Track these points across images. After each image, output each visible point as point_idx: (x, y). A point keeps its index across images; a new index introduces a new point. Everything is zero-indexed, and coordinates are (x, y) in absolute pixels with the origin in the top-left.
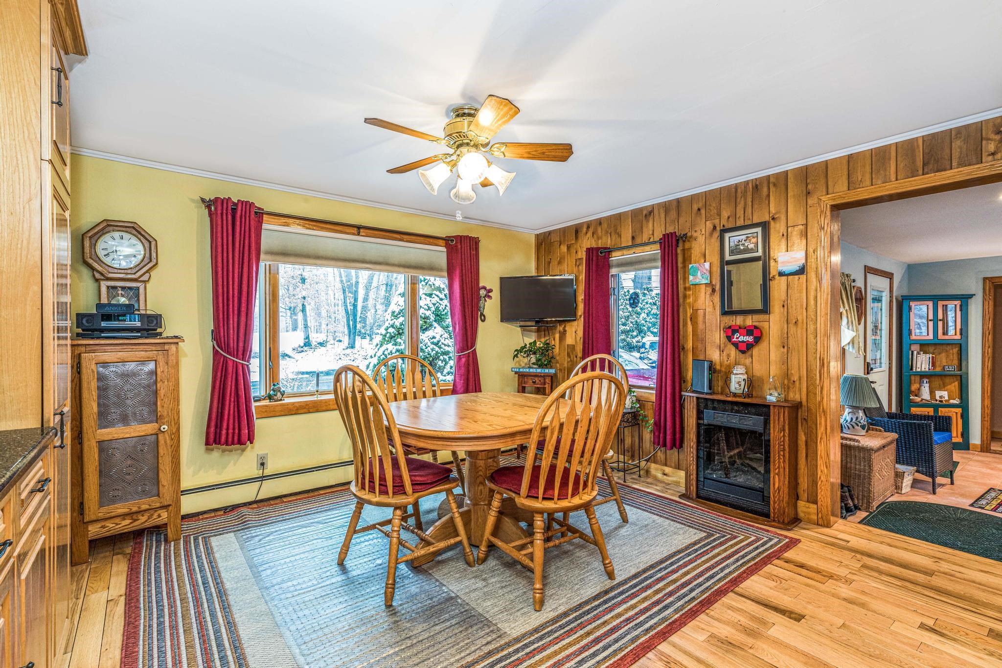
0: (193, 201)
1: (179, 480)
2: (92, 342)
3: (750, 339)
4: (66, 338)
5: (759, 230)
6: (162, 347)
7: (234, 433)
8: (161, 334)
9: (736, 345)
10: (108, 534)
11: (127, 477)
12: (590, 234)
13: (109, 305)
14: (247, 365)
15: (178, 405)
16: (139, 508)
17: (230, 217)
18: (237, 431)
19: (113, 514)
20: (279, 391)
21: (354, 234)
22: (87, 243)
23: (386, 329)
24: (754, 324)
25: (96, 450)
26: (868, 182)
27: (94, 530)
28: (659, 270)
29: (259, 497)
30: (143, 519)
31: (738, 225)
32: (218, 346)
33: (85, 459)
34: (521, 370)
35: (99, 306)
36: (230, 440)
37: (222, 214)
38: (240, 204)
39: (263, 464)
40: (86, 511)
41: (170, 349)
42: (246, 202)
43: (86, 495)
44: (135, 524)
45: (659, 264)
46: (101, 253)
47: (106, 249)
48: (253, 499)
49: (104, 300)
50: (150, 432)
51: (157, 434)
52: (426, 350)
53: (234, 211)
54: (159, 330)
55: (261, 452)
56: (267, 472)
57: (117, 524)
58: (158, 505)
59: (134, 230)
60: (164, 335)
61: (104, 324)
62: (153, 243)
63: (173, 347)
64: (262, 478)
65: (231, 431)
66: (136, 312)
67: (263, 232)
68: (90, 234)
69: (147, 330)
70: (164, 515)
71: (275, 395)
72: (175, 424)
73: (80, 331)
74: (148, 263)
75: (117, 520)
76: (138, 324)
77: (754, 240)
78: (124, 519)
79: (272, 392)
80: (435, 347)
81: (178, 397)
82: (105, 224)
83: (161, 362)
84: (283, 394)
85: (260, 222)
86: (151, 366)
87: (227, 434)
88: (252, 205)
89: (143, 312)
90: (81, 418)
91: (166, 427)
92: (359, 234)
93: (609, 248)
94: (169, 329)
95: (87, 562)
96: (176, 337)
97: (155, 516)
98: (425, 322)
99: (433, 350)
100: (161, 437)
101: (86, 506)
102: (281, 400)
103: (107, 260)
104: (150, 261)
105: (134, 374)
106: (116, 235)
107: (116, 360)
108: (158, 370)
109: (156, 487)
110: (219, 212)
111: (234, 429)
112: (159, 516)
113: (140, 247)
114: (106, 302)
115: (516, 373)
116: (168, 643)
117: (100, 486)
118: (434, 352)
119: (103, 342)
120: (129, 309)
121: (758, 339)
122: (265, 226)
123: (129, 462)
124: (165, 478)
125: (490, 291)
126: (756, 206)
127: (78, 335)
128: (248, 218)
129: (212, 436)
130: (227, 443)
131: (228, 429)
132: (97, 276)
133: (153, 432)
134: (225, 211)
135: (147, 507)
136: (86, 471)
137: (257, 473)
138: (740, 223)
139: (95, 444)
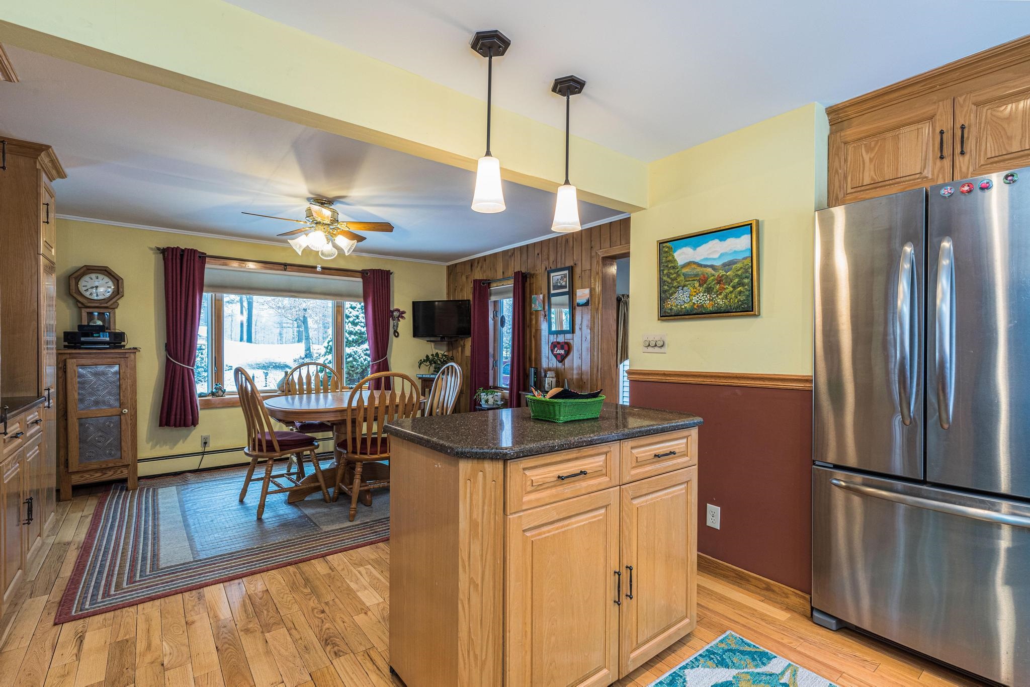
0: (151, 249)
1: (136, 448)
2: (74, 351)
3: (562, 352)
4: (53, 349)
5: (566, 272)
6: (124, 356)
7: (180, 419)
8: (124, 346)
9: (555, 356)
10: (85, 482)
11: (99, 444)
12: (479, 267)
13: (88, 325)
14: (192, 370)
15: (136, 396)
16: (107, 465)
17: (178, 261)
18: (183, 417)
19: (89, 468)
20: (221, 389)
21: (281, 270)
22: (73, 282)
23: (328, 343)
24: (566, 341)
25: (77, 424)
26: (619, 243)
27: (76, 480)
28: (512, 299)
29: (202, 466)
30: (110, 473)
31: (558, 267)
32: (169, 354)
33: (69, 430)
34: (424, 376)
35: (80, 327)
36: (178, 423)
37: (172, 259)
38: (186, 252)
39: (205, 443)
40: (70, 465)
41: (130, 356)
42: (192, 250)
43: (70, 454)
44: (104, 476)
45: (512, 295)
46: (82, 289)
47: (86, 286)
48: (196, 467)
49: (85, 323)
50: (114, 413)
51: (120, 415)
52: (360, 360)
53: (182, 256)
54: (123, 343)
55: (205, 434)
56: (207, 449)
57: (91, 476)
58: (121, 464)
59: (106, 271)
60: (126, 347)
61: (83, 339)
62: (120, 281)
63: (132, 356)
64: (203, 453)
65: (178, 417)
66: (106, 331)
67: (206, 271)
68: (74, 276)
69: (115, 343)
70: (125, 471)
71: (217, 392)
72: (134, 409)
73: (66, 344)
74: (116, 295)
75: (92, 473)
76: (108, 339)
77: (565, 279)
78: (96, 472)
79: (214, 390)
80: (367, 357)
81: (136, 390)
82: (85, 268)
83: (123, 366)
84: (224, 392)
85: (203, 263)
86: (116, 368)
87: (175, 418)
88: (195, 251)
89: (113, 331)
90: (66, 403)
91: (127, 410)
92: (285, 270)
93: (489, 280)
94: (129, 343)
95: (71, 500)
96: (136, 348)
97: (119, 472)
98: (361, 337)
99: (365, 360)
100: (123, 417)
101: (70, 461)
102: (222, 396)
103: (87, 294)
104: (118, 292)
105: (103, 374)
106: (93, 276)
107: (91, 364)
108: (121, 371)
109: (119, 452)
110: (170, 257)
111: (181, 415)
112: (122, 472)
113: (111, 284)
114: (86, 324)
115: (420, 378)
116: (115, 532)
117: (80, 449)
118: (366, 362)
119: (81, 351)
120: (101, 329)
121: (568, 353)
122: (207, 266)
123: (100, 434)
124: (127, 445)
125: (404, 312)
126: (567, 254)
127: (65, 346)
128: (192, 261)
129: (164, 421)
130: (175, 426)
131: (176, 415)
132: (80, 305)
133: (118, 413)
134: (174, 257)
135: (113, 465)
136: (70, 438)
137: (200, 450)
138: (559, 266)
139: (76, 420)
